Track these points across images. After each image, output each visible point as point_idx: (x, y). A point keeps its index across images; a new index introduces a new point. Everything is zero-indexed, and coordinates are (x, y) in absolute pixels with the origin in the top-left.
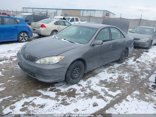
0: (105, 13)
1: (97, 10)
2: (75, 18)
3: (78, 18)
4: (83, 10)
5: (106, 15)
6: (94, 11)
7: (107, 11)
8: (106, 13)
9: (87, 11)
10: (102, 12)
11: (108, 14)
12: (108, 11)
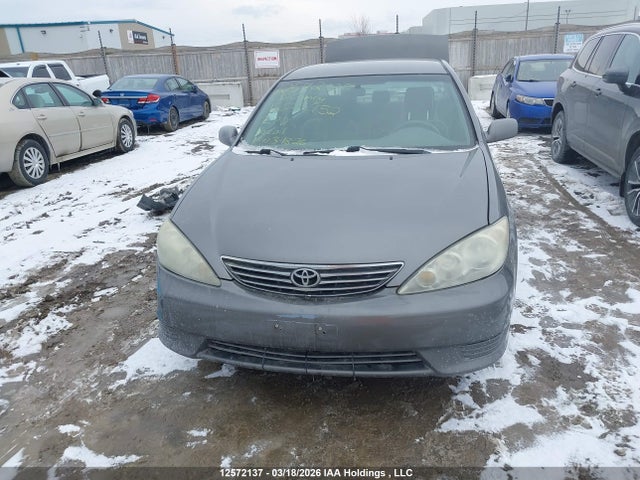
0: (130, 32)
1: (92, 23)
2: (51, 66)
3: (62, 62)
4: (17, 27)
5: (137, 41)
6: (77, 28)
7: (134, 22)
8: (134, 33)
9: (43, 29)
10: (115, 27)
11: (145, 34)
12: (139, 23)
